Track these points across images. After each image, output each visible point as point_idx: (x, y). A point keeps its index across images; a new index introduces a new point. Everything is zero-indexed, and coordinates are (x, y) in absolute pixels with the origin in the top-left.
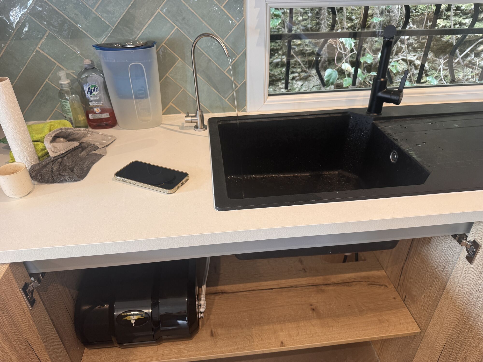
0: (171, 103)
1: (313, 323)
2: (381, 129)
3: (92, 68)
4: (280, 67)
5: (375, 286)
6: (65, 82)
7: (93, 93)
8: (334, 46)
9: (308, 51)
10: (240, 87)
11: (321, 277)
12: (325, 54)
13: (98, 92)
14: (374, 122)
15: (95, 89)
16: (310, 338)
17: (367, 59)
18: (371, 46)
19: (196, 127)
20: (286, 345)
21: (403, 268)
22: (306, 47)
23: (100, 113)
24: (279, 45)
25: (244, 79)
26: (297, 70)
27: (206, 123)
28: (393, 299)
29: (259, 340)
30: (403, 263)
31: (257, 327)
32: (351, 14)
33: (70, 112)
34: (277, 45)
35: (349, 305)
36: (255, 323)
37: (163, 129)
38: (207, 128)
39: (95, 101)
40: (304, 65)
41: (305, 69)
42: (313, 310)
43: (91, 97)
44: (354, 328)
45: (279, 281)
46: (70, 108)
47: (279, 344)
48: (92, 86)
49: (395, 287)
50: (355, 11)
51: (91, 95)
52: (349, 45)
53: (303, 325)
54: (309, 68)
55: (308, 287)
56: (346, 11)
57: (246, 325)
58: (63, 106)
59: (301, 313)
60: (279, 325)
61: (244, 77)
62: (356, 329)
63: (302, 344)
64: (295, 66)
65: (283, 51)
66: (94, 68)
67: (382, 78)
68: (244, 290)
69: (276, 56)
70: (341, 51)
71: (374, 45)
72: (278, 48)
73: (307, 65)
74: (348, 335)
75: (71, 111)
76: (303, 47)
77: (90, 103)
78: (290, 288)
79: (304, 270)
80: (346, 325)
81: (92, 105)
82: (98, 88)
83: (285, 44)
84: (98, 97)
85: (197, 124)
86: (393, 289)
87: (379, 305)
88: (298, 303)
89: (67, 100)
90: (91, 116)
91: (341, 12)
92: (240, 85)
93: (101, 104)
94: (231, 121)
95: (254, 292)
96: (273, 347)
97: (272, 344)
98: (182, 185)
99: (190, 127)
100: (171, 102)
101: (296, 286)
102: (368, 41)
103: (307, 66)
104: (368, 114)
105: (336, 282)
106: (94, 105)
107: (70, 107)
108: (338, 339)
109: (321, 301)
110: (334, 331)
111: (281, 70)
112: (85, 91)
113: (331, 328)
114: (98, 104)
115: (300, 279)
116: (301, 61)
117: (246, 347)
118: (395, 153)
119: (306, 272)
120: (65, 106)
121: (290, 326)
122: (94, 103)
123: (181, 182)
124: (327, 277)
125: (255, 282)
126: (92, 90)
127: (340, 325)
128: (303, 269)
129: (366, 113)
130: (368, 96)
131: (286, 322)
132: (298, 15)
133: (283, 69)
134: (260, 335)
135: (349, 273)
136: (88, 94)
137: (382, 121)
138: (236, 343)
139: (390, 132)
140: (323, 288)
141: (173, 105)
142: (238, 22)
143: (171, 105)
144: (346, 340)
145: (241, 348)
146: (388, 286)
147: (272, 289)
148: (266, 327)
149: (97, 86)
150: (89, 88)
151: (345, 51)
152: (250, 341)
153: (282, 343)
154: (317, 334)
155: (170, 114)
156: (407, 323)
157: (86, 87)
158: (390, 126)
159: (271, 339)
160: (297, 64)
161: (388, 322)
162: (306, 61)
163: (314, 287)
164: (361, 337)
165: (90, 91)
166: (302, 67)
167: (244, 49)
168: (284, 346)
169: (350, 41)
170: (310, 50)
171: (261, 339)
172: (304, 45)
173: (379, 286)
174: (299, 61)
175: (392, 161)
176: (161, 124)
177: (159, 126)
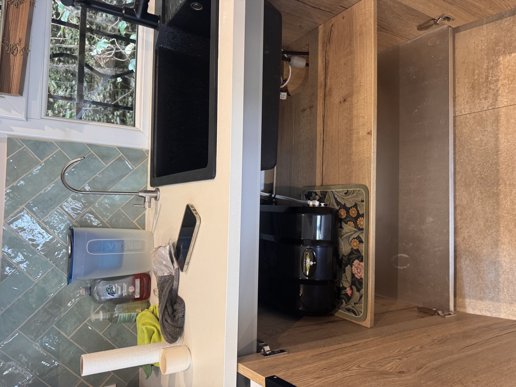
0: (134, 222)
1: (356, 101)
2: (172, 18)
3: (90, 290)
4: (126, 118)
5: (331, 37)
6: (101, 316)
7: (114, 291)
8: (108, 61)
9: (112, 88)
10: (122, 153)
11: (319, 91)
12: (115, 70)
13: (113, 286)
14: (166, 24)
15: (110, 288)
16: (367, 105)
17: (122, 27)
18: (110, 22)
19: (156, 198)
20: (371, 130)
21: (313, 7)
22: (107, 89)
23: (135, 286)
24: (103, 117)
25: (115, 148)
26: (130, 101)
27: (153, 189)
28: (344, 19)
29: (363, 155)
30: (308, 7)
31: (353, 157)
32: (76, 40)
33: (131, 314)
34: (102, 119)
35: (345, 64)
36: (349, 159)
37: (156, 231)
38: (158, 189)
39: (122, 290)
40: (125, 93)
41: (130, 92)
42: (345, 100)
43: (117, 293)
44: (364, 61)
45: (318, 133)
46: (127, 314)
47: (369, 136)
48: (107, 291)
49: (334, 17)
50: (73, 35)
51: (115, 293)
52: (106, 44)
53: (356, 112)
54: (129, 89)
55: (325, 105)
56: (72, 45)
57: (350, 168)
58: (125, 321)
59: (346, 113)
60: (354, 136)
61: (113, 148)
62: (365, 59)
63: (371, 113)
64: (126, 103)
65: (109, 114)
66: (90, 288)
67: (122, 12)
68: (322, 168)
69: (114, 121)
70: (113, 54)
71: (110, 18)
72: (105, 118)
73: (125, 90)
74: (369, 67)
75: (129, 314)
76: (107, 92)
77: (124, 295)
78: (325, 123)
79: (311, 107)
80: (360, 68)
81: (126, 293)
82: (109, 286)
83: (103, 111)
84: (118, 287)
85: (153, 197)
86: (335, 19)
87: (347, 34)
88: (337, 116)
89: (118, 315)
90: (137, 296)
91: (74, 50)
92: (120, 153)
93: (126, 285)
94: (155, 164)
95: (324, 159)
96: (370, 142)
97: (369, 143)
98: (196, 211)
99: (156, 204)
100: (132, 221)
101: (324, 116)
102: (106, 25)
103: (127, 90)
104: (158, 29)
105: (324, 76)
106: (126, 291)
107: (125, 314)
108: (371, 78)
109: (338, 93)
110: (364, 81)
111: (128, 118)
112: (112, 298)
113: (362, 84)
114: (126, 287)
115: (318, 112)
116: (121, 96)
117: (368, 169)
118: (193, 5)
119: (312, 106)
120: (124, 318)
121: (356, 124)
122: (124, 291)
123: (193, 211)
124: (319, 84)
125: (316, 157)
126: (111, 291)
127: (360, 75)
128: (310, 109)
129: (157, 31)
130: (144, 28)
131: (352, 128)
132: (73, 94)
133: (127, 115)
134: (360, 155)
135: (317, 63)
136: (115, 295)
137: (166, 16)
138: (364, 178)
139: (174, 9)
140: (327, 89)
141: (136, 220)
142: (58, 148)
143: (136, 221)
144: (373, 70)
145: (368, 173)
146: (332, 23)
147: (323, 141)
148: (354, 149)
149: (107, 286)
150: (109, 294)
151: (112, 50)
152: (363, 164)
153: (368, 133)
154: (365, 98)
155: (145, 224)
156: (365, 8)
157: (108, 296)
158: (171, 8)
159: (364, 143)
160: (124, 100)
161: (362, 26)
162: (122, 91)
163: (326, 98)
164: (372, 54)
165: (112, 293)
166: (128, 96)
167: (85, 145)
168: (372, 131)
169: (101, 43)
170: (110, 86)
171: (363, 154)
172: (105, 91)
173: (332, 33)
174: (121, 98)
175: (201, 9)
176: (152, 232)
177: (153, 234)
